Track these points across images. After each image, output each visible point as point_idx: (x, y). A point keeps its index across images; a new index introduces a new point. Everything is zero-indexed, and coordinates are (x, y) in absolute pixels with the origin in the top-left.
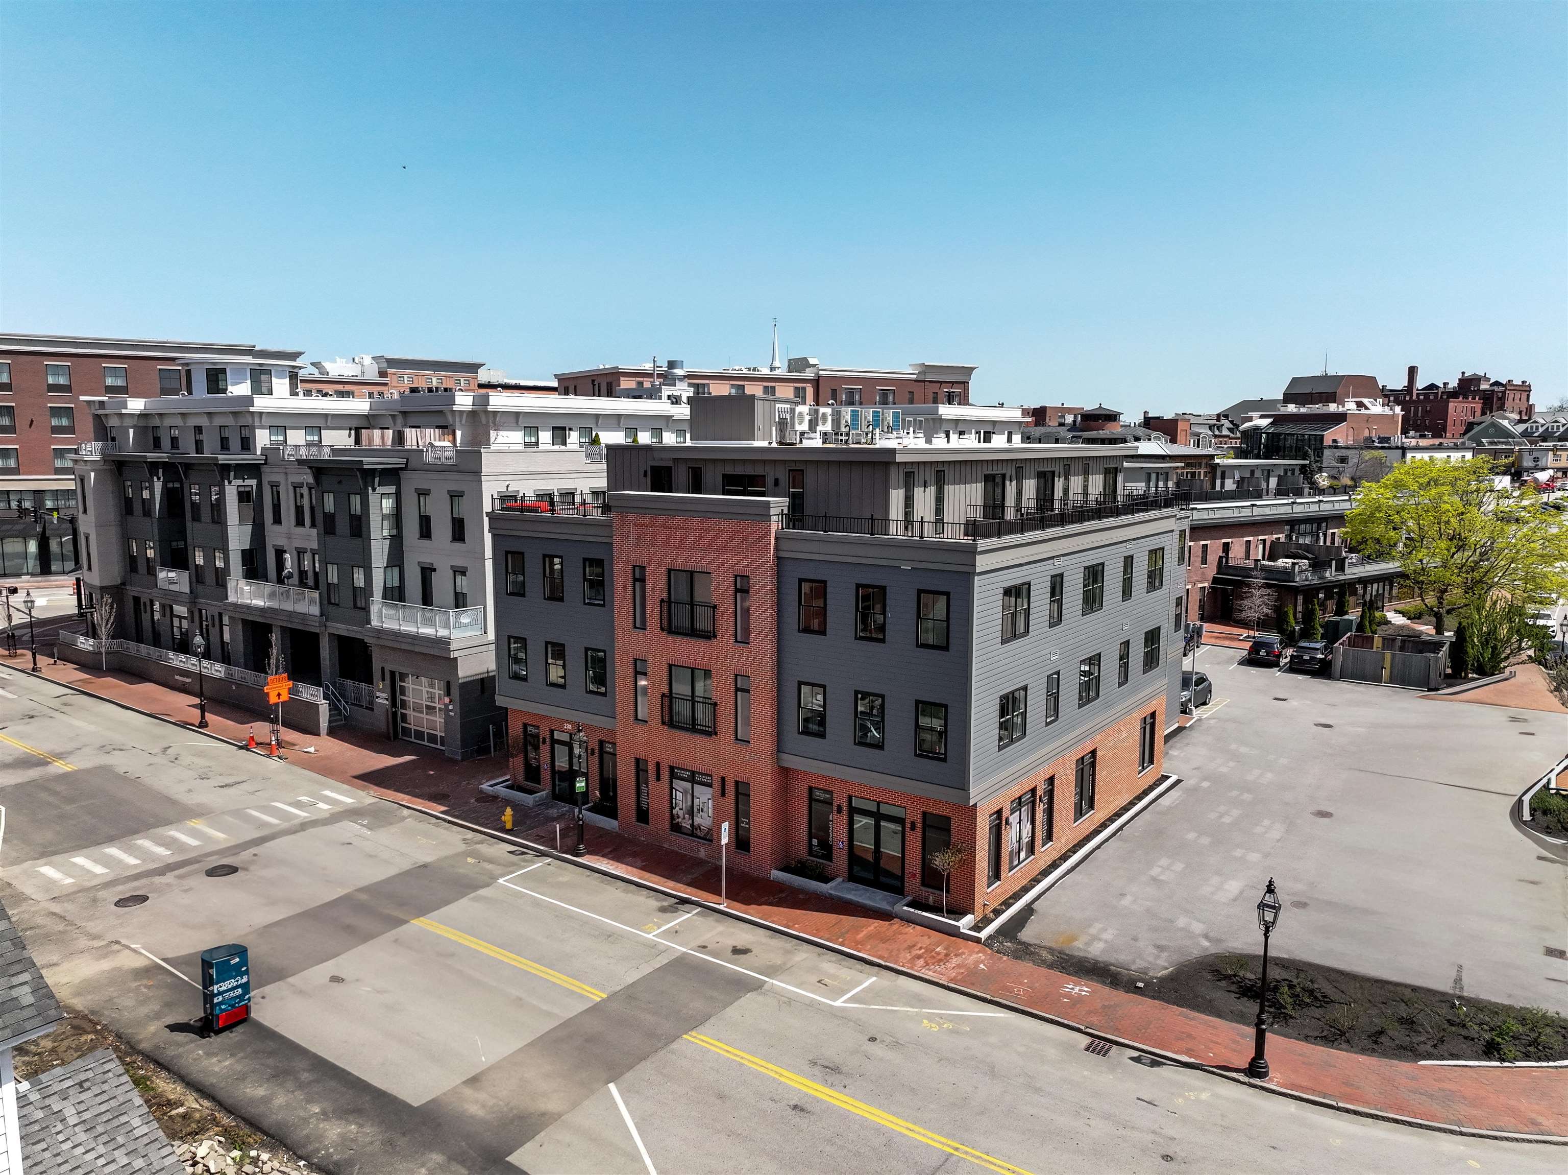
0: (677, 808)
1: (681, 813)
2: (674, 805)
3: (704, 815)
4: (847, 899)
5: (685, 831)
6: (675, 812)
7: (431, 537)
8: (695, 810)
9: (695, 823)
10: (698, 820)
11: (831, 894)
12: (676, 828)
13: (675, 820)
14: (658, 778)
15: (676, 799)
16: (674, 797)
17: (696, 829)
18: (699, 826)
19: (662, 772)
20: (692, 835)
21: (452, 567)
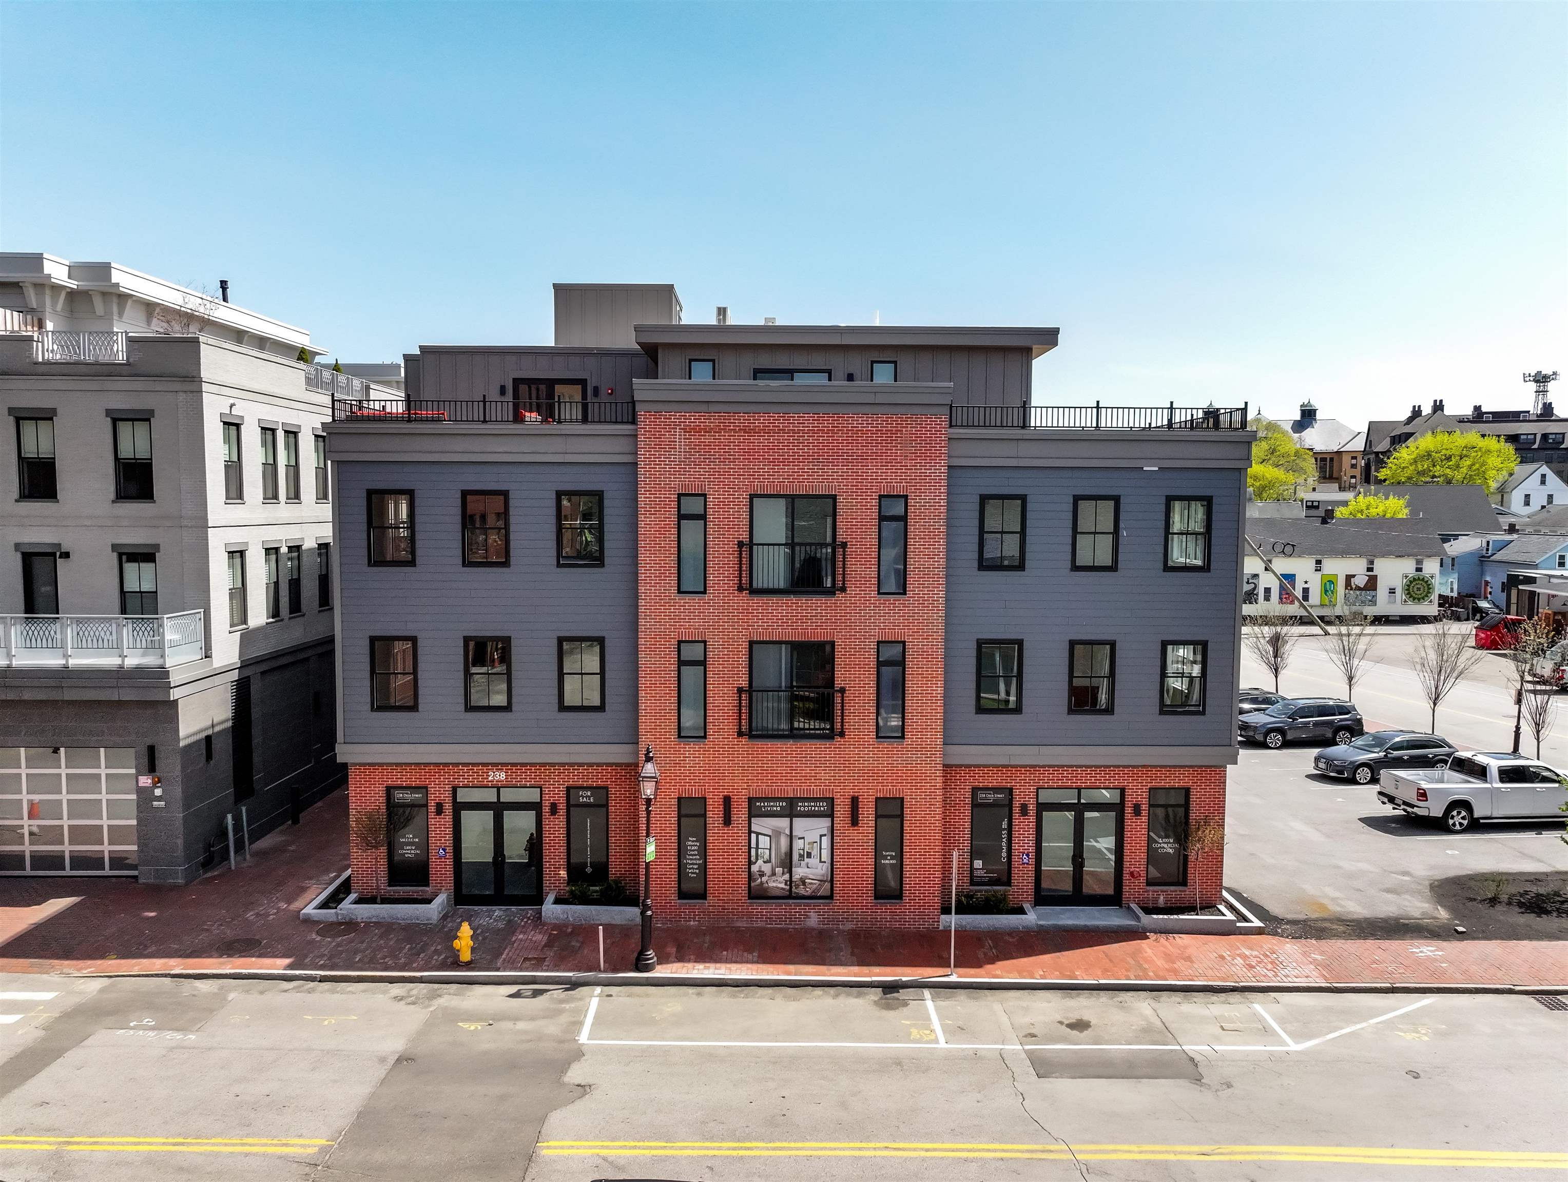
0: (760, 862)
1: (767, 868)
2: (753, 859)
3: (814, 861)
4: (1063, 926)
5: (778, 893)
6: (754, 868)
7: (56, 498)
8: (795, 857)
9: (796, 877)
10: (799, 872)
11: (1042, 926)
12: (758, 894)
13: (755, 880)
14: (727, 821)
15: (757, 848)
16: (753, 844)
17: (797, 886)
18: (803, 881)
19: (734, 811)
20: (790, 896)
21: (114, 547)
